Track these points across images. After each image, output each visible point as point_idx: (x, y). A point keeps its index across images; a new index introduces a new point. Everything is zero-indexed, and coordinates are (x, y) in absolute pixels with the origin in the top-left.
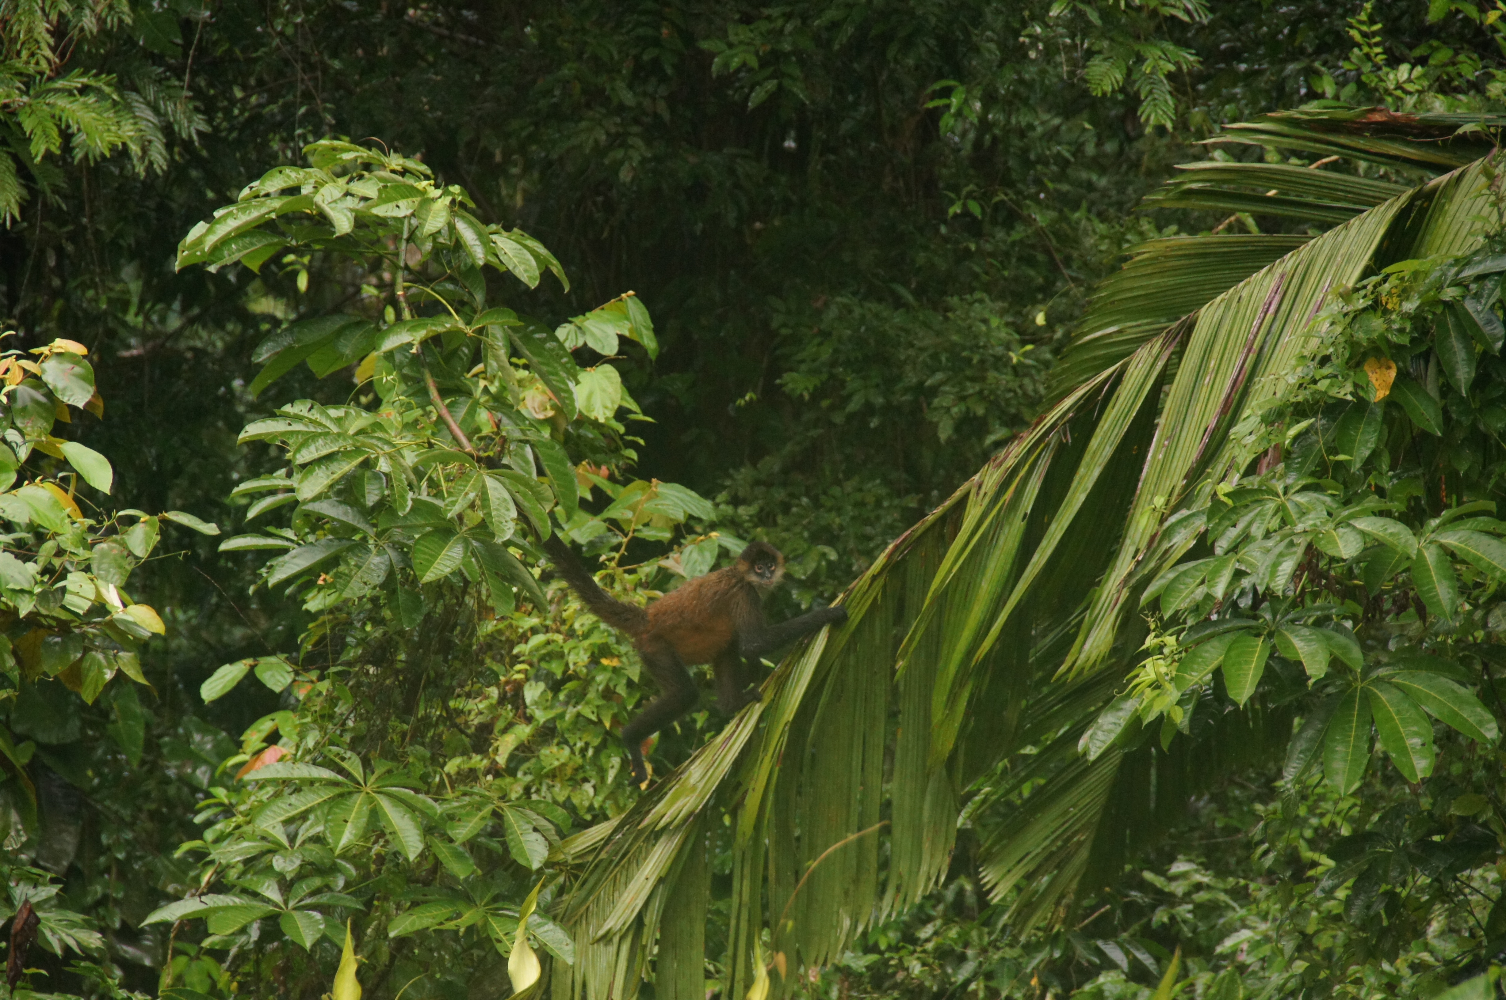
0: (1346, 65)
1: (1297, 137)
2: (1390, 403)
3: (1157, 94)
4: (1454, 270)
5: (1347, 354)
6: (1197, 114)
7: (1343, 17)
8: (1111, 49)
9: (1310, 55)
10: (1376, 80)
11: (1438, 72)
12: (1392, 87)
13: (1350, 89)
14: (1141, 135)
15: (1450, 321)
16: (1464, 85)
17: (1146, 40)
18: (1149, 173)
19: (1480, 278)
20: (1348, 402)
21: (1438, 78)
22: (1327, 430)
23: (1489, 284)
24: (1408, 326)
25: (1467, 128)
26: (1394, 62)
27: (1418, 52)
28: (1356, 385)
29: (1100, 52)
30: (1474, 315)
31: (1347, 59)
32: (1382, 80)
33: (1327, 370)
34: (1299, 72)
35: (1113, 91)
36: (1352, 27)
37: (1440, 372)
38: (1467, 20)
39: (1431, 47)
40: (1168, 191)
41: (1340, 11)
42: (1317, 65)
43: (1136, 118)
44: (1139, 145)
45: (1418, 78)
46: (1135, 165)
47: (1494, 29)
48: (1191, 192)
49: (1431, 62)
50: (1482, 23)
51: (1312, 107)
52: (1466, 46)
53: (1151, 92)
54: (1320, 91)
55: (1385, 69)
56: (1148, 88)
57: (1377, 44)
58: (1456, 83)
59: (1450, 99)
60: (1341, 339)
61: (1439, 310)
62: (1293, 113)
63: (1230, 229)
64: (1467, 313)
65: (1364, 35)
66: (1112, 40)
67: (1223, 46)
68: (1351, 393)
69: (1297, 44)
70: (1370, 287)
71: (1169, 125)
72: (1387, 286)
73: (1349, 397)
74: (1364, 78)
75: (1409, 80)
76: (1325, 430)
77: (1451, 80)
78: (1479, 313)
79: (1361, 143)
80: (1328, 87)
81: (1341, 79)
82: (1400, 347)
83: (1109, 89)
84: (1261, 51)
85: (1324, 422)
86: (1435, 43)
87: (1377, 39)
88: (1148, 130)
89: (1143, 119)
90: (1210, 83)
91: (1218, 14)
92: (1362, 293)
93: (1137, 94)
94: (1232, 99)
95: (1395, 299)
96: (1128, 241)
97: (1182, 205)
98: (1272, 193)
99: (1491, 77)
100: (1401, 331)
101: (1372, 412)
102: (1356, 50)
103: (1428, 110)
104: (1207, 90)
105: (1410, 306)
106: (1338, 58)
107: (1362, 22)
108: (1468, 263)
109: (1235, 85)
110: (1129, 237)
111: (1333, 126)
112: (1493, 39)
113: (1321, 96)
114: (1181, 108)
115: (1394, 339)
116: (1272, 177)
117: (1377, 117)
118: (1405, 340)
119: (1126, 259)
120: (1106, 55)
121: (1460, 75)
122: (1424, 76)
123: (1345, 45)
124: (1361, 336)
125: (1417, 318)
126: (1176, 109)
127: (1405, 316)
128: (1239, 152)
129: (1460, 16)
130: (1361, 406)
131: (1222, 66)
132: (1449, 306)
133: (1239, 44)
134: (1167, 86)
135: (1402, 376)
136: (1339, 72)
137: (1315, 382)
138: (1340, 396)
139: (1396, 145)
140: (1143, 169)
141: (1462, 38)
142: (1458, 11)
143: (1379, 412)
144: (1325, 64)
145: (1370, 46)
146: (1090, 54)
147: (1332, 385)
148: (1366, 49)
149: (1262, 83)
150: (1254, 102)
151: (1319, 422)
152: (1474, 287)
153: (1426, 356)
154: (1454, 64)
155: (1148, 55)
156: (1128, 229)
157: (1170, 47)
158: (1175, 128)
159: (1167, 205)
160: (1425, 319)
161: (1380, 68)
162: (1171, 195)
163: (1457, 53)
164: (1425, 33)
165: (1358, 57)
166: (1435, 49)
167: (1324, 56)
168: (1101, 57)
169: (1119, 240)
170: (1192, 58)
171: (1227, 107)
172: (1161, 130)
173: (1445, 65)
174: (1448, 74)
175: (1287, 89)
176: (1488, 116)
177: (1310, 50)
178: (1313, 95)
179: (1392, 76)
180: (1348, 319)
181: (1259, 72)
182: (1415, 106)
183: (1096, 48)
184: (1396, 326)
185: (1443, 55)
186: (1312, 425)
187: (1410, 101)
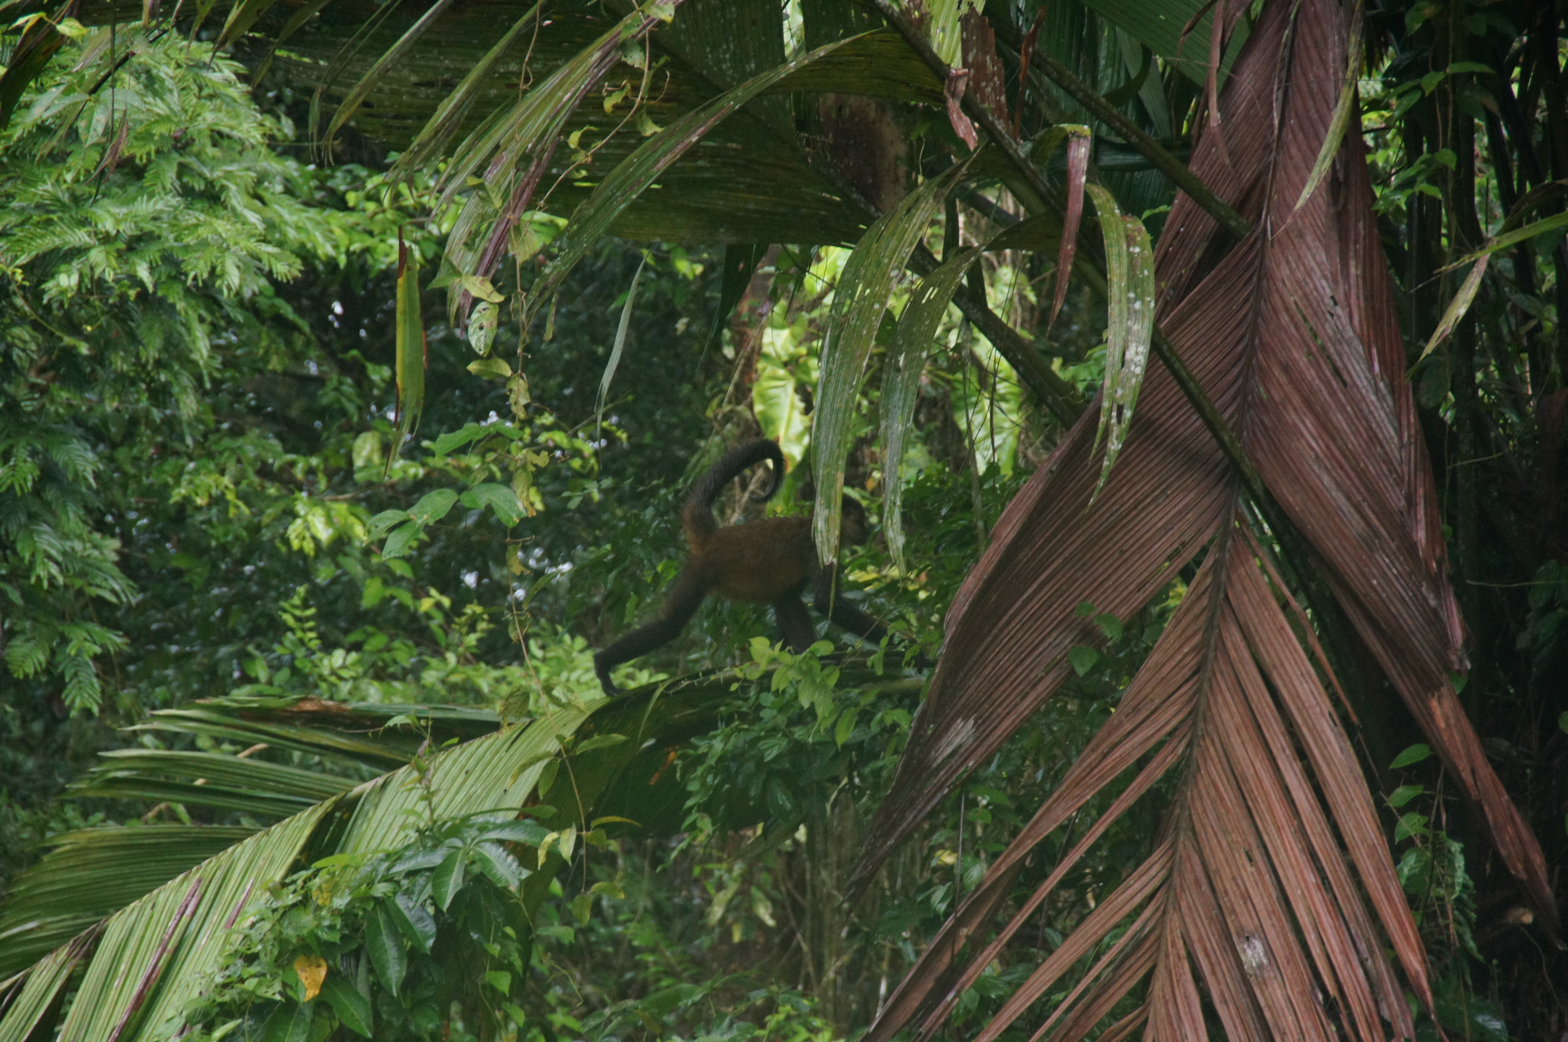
0: (279, 650)
1: (227, 725)
2: (320, 1005)
3: (82, 676)
4: (385, 865)
5: (276, 952)
6: (126, 697)
7: (276, 600)
8: (34, 629)
9: (243, 638)
10: (309, 665)
11: (373, 658)
12: (326, 672)
13: (284, 674)
14: (67, 717)
15: (381, 918)
16: (399, 672)
17: (72, 621)
18: (76, 757)
19: (411, 874)
20: (275, 1002)
21: (374, 665)
22: (255, 1031)
23: (421, 880)
24: (339, 923)
25: (398, 720)
26: (328, 646)
27: (354, 637)
28: (285, 985)
29: (23, 632)
30: (406, 913)
31: (281, 643)
32: (316, 666)
33: (254, 969)
34: (231, 656)
35: (36, 673)
36: (285, 611)
37: (371, 971)
38: (402, 607)
39: (365, 632)
40: (92, 780)
41: (273, 594)
42: (251, 648)
43: (62, 702)
44: (65, 728)
45: (354, 664)
46: (63, 748)
47: (428, 616)
48: (116, 781)
49: (367, 647)
50: (416, 610)
51: (242, 695)
52: (401, 632)
53: (76, 675)
54: (253, 675)
55: (319, 655)
56: (72, 671)
57: (311, 629)
58: (391, 670)
59: (385, 686)
60: (270, 936)
61: (370, 906)
62: (222, 701)
63: (159, 817)
64: (398, 911)
65: (298, 619)
66: (34, 619)
67: (154, 627)
68: (280, 993)
69: (230, 625)
70: (300, 883)
71: (95, 709)
72: (317, 881)
73: (278, 997)
74: (298, 664)
75: (344, 667)
76: (253, 1032)
77: (386, 666)
78: (410, 910)
79: (291, 732)
80: (261, 671)
81: (275, 662)
82: (330, 945)
83: (30, 671)
84: (193, 633)
85: (251, 1022)
86: (370, 629)
87: (311, 624)
88: (73, 714)
89: (67, 703)
90: (140, 664)
91: (149, 593)
92: (292, 888)
93: (62, 675)
94: (163, 682)
95: (325, 895)
96: (52, 829)
97: (107, 794)
98: (199, 782)
99: (425, 665)
100: (332, 928)
101: (301, 1013)
102: (289, 635)
103: (363, 699)
104: (137, 672)
105: (341, 902)
106: (272, 642)
107: (295, 607)
108: (399, 858)
109: (166, 668)
110: (53, 824)
111: (263, 715)
112: (427, 628)
113: (255, 681)
114: (110, 690)
115: (325, 936)
116: (201, 767)
117: (308, 706)
118: (335, 937)
119: (48, 850)
120: (29, 635)
121: (395, 662)
122: (359, 662)
123: (278, 629)
124: (290, 933)
125: (347, 915)
126: (103, 692)
127: (335, 912)
128: (168, 739)
129: (395, 602)
130: (289, 1006)
131: (152, 647)
132: (380, 902)
133: (170, 625)
134: (93, 668)
135: (332, 974)
136: (273, 656)
137: (242, 981)
138: (269, 995)
139: (328, 735)
140: (69, 752)
141: (396, 623)
142: (393, 598)
143: (308, 1012)
144: (258, 647)
145: (304, 630)
146: (11, 634)
147: (259, 984)
148: (299, 634)
149: (194, 665)
150: (186, 685)
151: (248, 1023)
152: (405, 883)
153: (356, 954)
154: (388, 649)
155: (72, 636)
156: (53, 817)
157: (96, 628)
158: (102, 710)
159: (91, 794)
160: (356, 915)
161: (313, 653)
162: (95, 783)
163: (392, 638)
164: (359, 618)
165: (292, 642)
166: (369, 635)
167: (259, 639)
168: (22, 638)
169: (42, 828)
170: (119, 640)
171: (158, 690)
172: (87, 713)
173: (380, 651)
174: (383, 660)
175: (220, 672)
176: (419, 707)
177: (243, 632)
178: (247, 679)
179: (326, 662)
180: (277, 915)
181: (190, 655)
182: (350, 693)
183: (17, 628)
184: (326, 923)
185: (378, 641)
186: (239, 1027)
187: (345, 688)
